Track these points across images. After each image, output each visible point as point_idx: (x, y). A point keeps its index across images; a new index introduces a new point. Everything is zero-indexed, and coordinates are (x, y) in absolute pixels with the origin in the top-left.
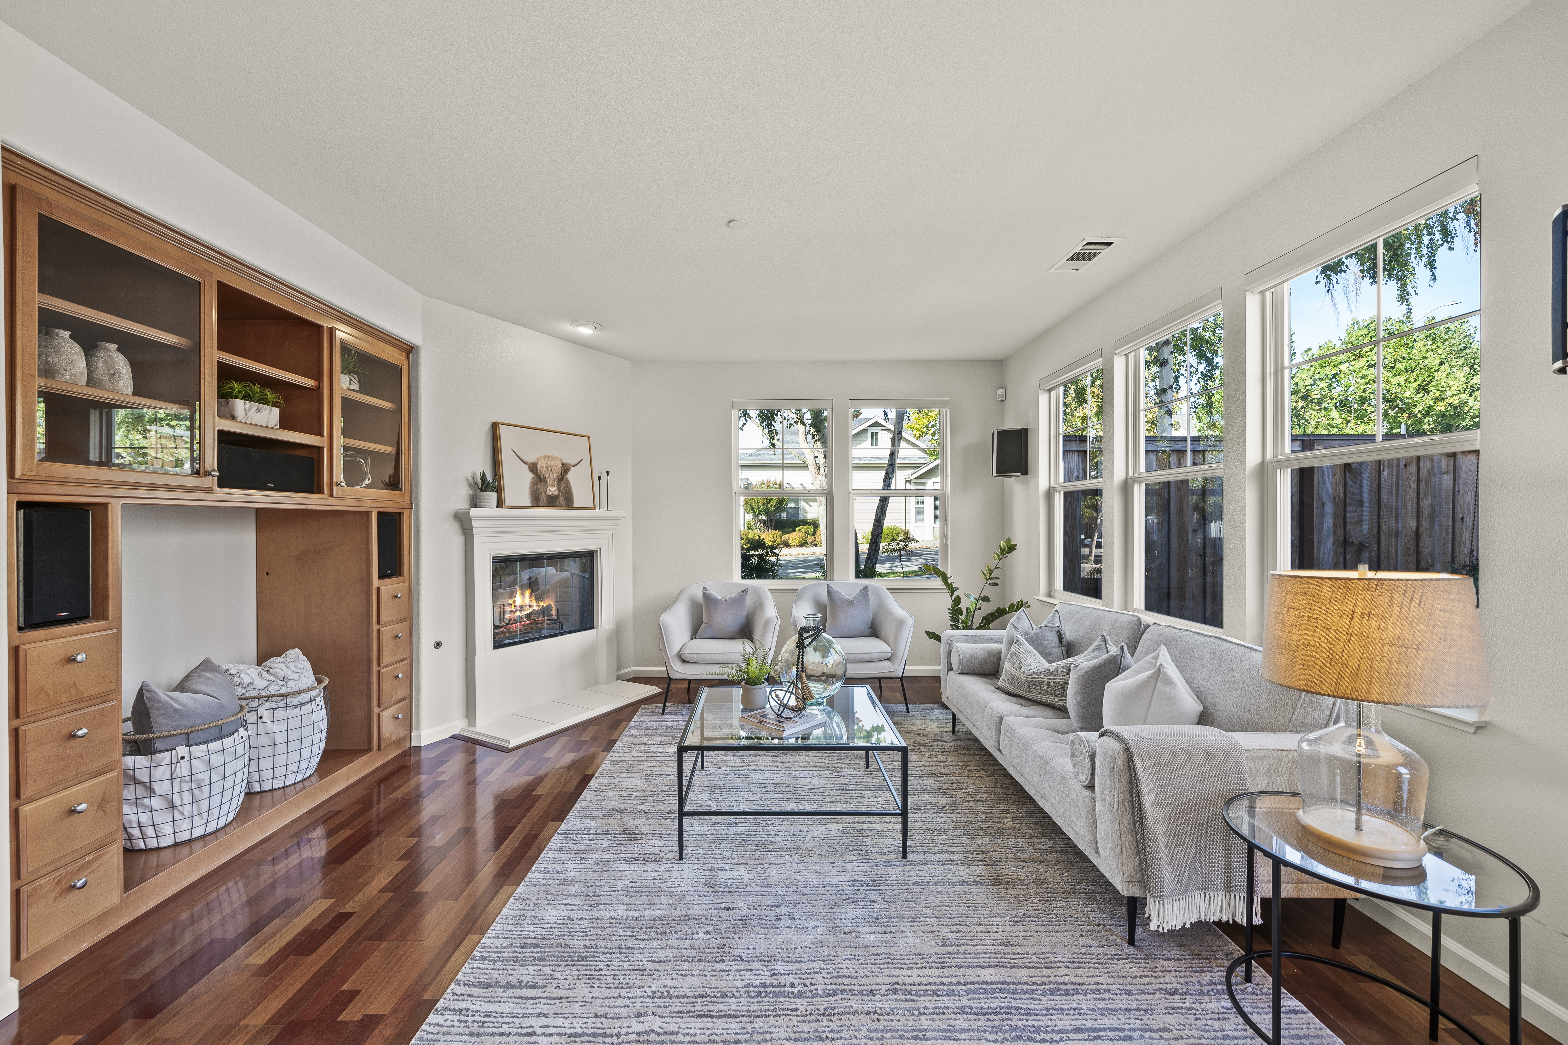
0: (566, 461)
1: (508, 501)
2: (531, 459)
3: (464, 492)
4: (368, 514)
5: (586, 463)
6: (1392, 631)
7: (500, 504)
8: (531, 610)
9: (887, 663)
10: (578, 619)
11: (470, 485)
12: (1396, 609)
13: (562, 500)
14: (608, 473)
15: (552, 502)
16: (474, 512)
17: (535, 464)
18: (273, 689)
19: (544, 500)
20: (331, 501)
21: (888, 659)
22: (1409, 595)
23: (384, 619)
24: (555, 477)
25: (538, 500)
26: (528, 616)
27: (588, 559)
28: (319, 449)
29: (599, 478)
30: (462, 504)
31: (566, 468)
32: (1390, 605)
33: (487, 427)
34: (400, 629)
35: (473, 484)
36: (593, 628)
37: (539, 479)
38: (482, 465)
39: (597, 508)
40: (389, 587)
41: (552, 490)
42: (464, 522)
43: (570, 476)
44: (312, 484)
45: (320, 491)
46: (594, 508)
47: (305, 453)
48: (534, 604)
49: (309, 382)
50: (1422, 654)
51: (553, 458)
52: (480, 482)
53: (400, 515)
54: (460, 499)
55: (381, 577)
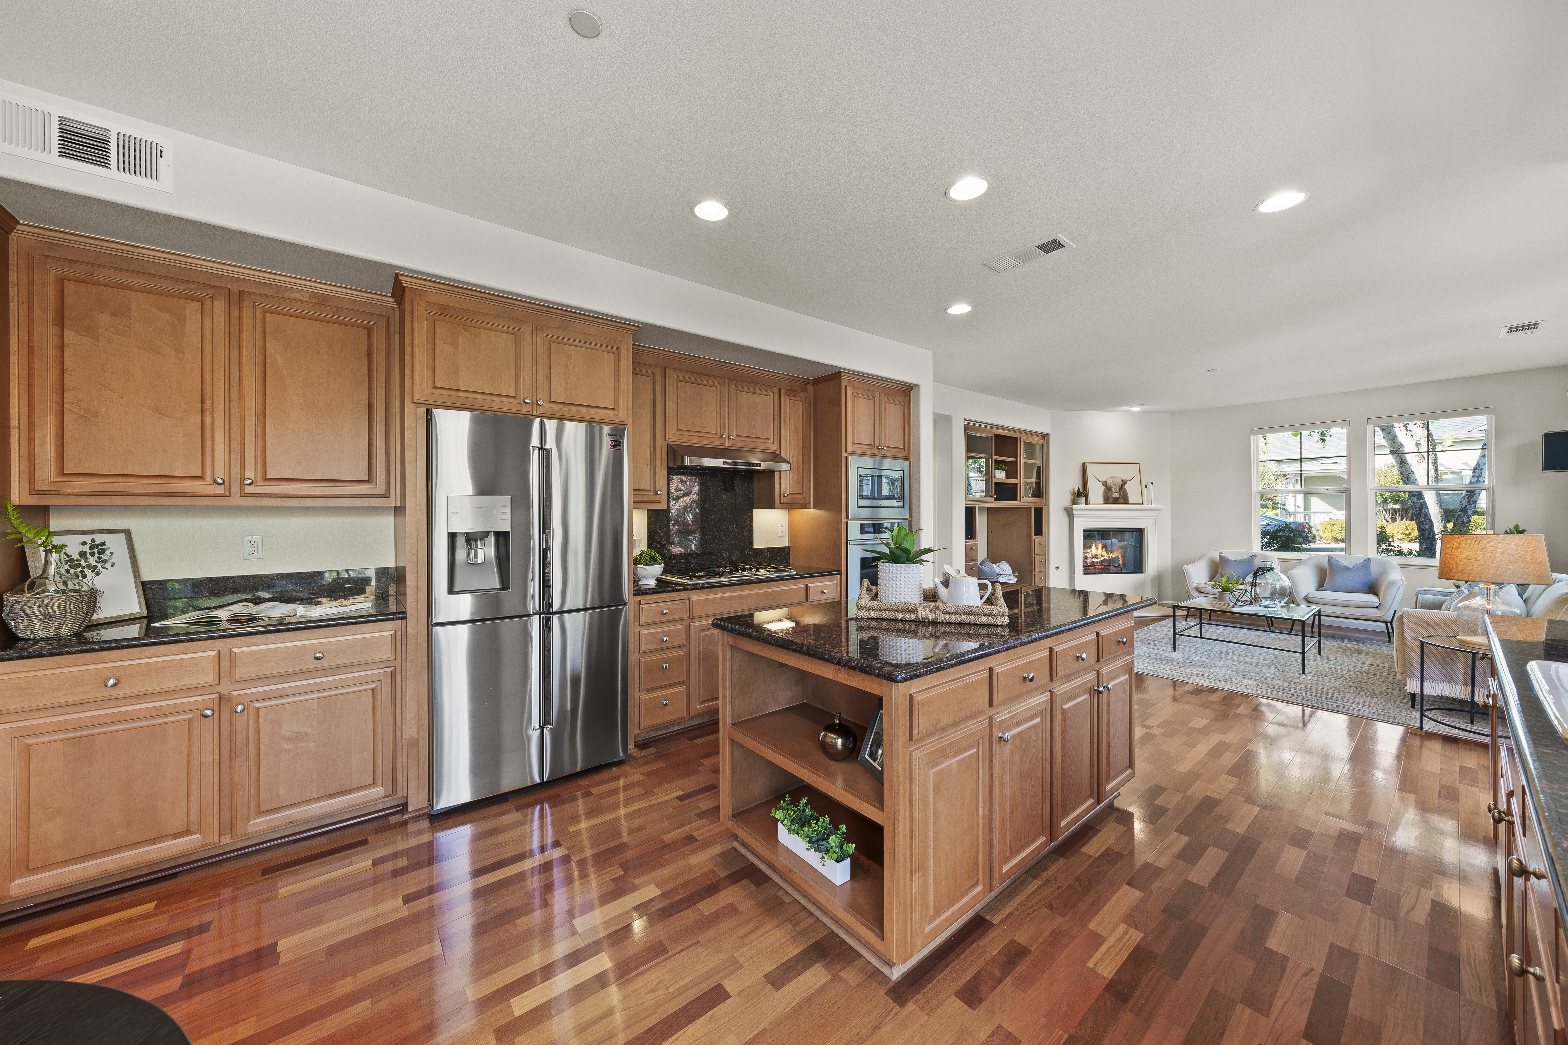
0: (1123, 479)
1: (1091, 501)
2: (1103, 479)
3: (1069, 497)
4: (1030, 509)
5: (1137, 479)
6: (1466, 553)
7: (1087, 503)
8: (1103, 558)
9: (1376, 610)
10: (1132, 567)
11: (1072, 494)
12: (1468, 545)
13: (1121, 500)
14: (1152, 483)
15: (1116, 501)
16: (1074, 507)
17: (1106, 482)
18: (1002, 573)
19: (1111, 500)
20: (1021, 504)
21: (1377, 607)
22: (1474, 540)
23: (1036, 553)
24: (1118, 487)
25: (1108, 499)
26: (1102, 562)
27: (1139, 534)
28: (1017, 484)
29: (1146, 487)
30: (1069, 504)
31: (1124, 483)
32: (1466, 544)
33: (1081, 465)
34: (1042, 558)
35: (1073, 494)
36: (1142, 573)
37: (1108, 489)
38: (1077, 484)
39: (1144, 503)
40: (1038, 539)
41: (1116, 495)
42: (1069, 512)
43: (1126, 487)
44: (1014, 498)
45: (1017, 500)
46: (1142, 504)
47: (1011, 486)
48: (1105, 554)
49: (1013, 460)
50: (1477, 562)
51: (1116, 478)
52: (1077, 492)
53: (1041, 508)
54: (1067, 501)
55: (1035, 535)
